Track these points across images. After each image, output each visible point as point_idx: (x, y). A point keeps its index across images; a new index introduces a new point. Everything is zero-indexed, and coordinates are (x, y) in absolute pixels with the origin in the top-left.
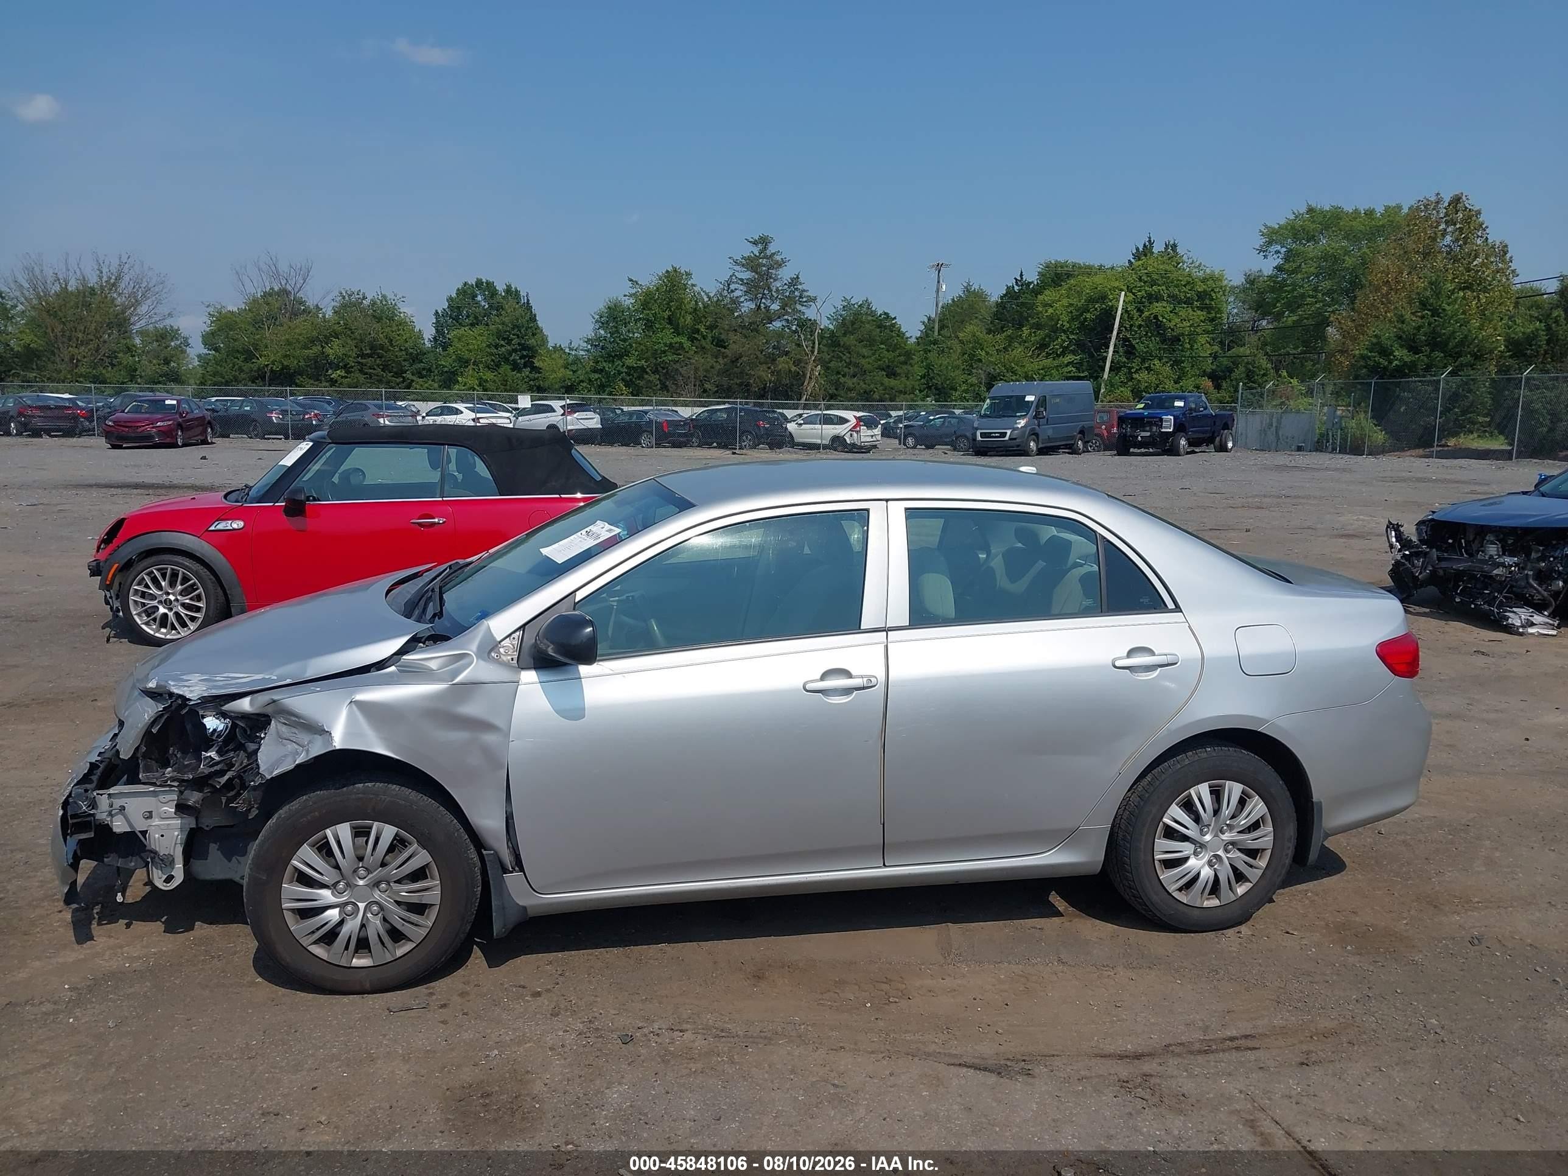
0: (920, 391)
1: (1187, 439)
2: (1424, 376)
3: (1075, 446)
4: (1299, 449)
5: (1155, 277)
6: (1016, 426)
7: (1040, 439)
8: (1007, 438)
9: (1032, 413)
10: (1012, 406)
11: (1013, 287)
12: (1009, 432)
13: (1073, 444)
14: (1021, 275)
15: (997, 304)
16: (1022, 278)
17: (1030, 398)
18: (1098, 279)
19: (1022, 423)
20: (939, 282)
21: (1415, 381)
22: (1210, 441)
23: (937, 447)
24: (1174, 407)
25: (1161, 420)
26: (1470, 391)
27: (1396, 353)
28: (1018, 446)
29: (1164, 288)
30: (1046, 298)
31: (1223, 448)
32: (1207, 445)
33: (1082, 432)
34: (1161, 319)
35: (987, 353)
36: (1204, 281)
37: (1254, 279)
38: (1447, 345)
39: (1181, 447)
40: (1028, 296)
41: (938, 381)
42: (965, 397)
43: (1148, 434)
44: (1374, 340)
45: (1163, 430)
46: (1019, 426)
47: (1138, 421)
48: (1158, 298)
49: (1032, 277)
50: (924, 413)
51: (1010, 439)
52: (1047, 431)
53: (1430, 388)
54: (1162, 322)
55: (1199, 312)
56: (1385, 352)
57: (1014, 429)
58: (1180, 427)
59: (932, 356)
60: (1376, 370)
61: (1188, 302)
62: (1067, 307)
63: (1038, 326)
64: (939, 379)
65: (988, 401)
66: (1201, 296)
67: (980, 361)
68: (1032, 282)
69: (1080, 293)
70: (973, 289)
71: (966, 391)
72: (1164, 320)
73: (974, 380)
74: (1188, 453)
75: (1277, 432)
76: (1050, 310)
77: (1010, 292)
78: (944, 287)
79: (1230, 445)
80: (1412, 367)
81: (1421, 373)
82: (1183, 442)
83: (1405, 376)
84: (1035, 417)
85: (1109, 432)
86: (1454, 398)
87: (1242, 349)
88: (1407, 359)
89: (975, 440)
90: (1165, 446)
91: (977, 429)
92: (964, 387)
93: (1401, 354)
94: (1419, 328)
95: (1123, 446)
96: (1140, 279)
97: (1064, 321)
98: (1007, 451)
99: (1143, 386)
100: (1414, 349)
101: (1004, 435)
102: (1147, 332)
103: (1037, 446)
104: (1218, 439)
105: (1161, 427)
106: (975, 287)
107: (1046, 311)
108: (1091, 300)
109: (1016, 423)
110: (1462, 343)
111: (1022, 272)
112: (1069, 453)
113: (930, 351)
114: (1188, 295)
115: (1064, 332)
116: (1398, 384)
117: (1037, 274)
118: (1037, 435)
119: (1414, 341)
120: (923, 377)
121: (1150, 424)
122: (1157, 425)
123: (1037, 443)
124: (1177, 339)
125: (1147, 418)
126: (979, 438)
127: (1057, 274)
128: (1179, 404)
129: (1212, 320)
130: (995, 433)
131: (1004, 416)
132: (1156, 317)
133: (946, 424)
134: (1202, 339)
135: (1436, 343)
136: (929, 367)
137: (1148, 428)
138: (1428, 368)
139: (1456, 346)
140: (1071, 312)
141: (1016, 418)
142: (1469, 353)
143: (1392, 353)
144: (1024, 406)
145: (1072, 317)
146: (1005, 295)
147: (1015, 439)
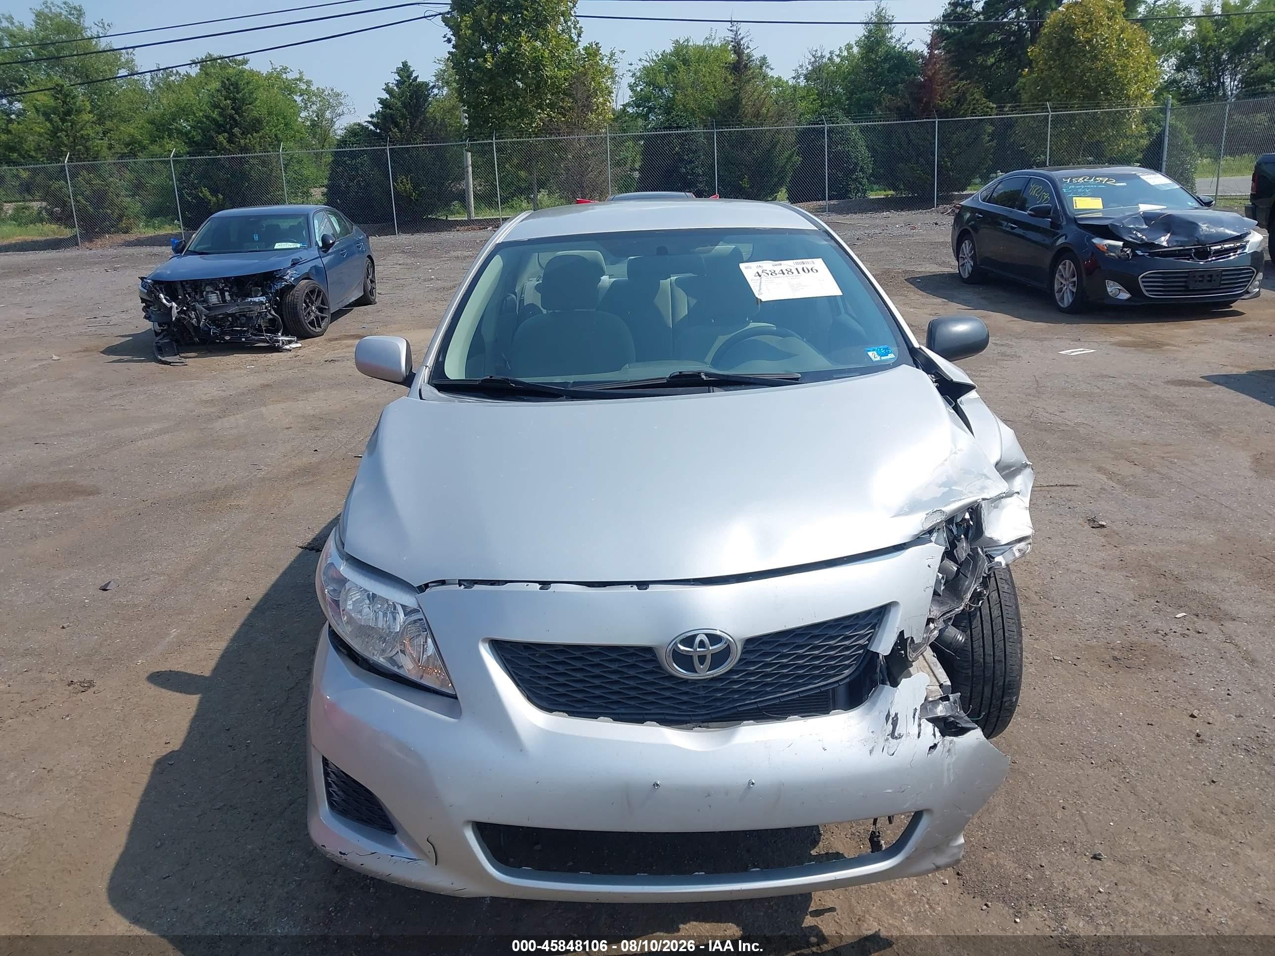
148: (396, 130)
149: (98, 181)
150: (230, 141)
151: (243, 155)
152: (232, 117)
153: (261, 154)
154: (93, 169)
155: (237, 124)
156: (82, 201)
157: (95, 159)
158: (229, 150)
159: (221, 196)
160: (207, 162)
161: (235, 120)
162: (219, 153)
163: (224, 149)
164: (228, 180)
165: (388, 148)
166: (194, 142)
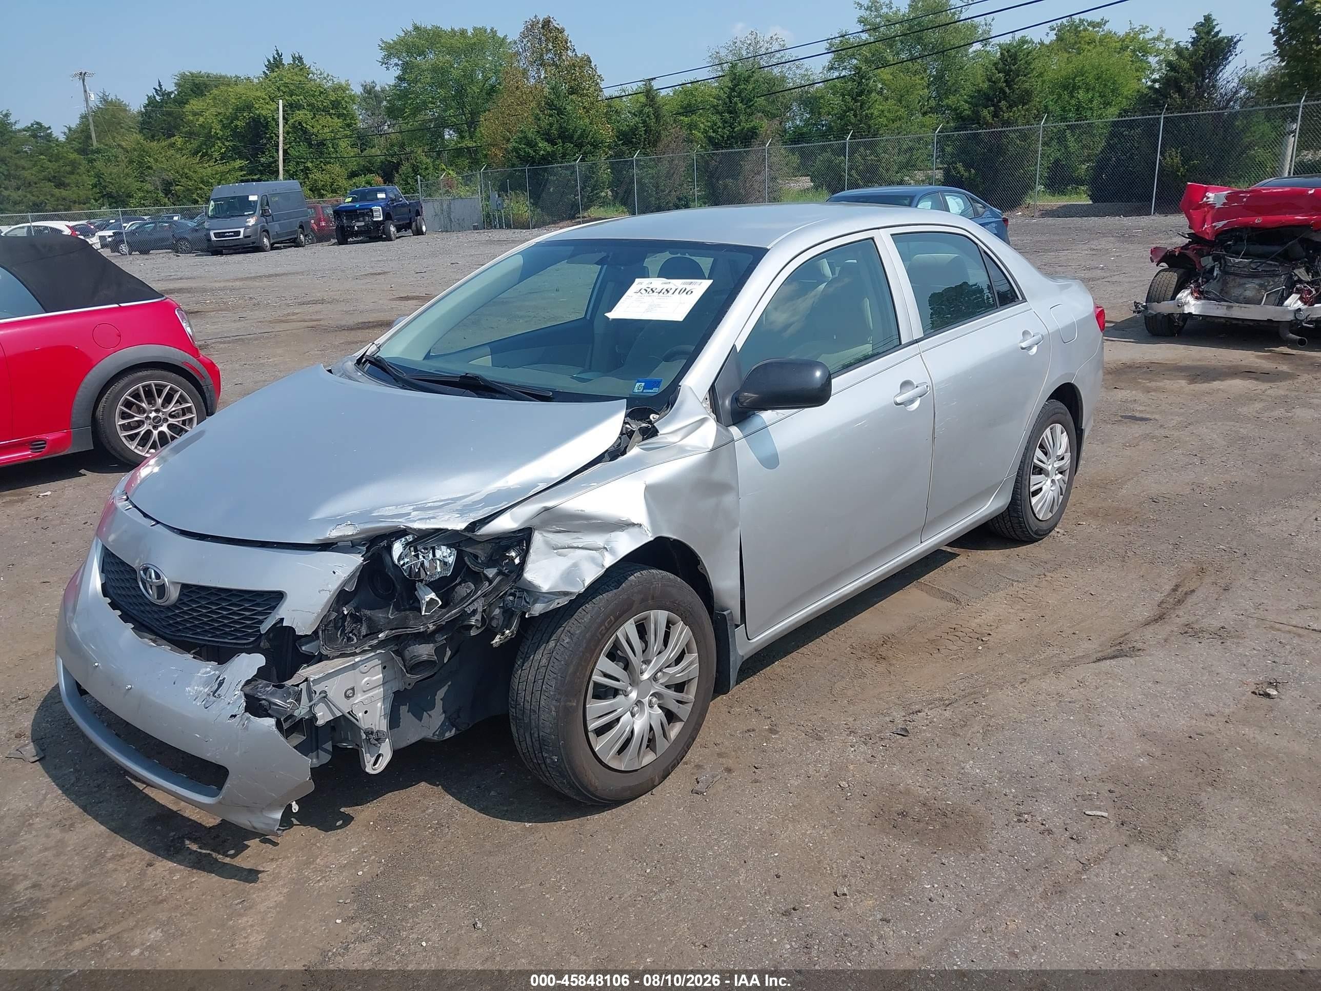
0: (96, 200)
1: (395, 226)
2: (562, 163)
3: (298, 240)
4: (475, 228)
5: (292, 87)
6: (247, 224)
7: (271, 235)
8: (241, 236)
9: (259, 211)
10: (239, 206)
11: (154, 97)
12: (242, 230)
13: (296, 238)
14: (160, 85)
15: (140, 113)
16: (161, 88)
17: (252, 198)
18: (240, 89)
19: (252, 221)
20: (85, 91)
21: (557, 167)
22: (407, 226)
23: (151, 252)
24: (378, 199)
25: (371, 211)
26: (594, 173)
27: (540, 145)
28: (253, 243)
29: (302, 97)
30: (194, 107)
31: (419, 232)
32: (406, 231)
33: (301, 227)
34: (304, 125)
35: (156, 160)
36: (335, 90)
37: (371, 89)
38: (572, 137)
39: (392, 233)
40: (171, 106)
41: (111, 189)
42: (143, 204)
43: (363, 224)
44: (520, 135)
45: (375, 219)
46: (250, 224)
47: (352, 213)
48: (299, 107)
49: (170, 86)
50: (113, 221)
51: (245, 237)
52: (275, 228)
53: (568, 172)
54: (306, 128)
55: (336, 120)
56: (531, 144)
57: (246, 227)
58: (387, 216)
59: (99, 164)
60: (526, 159)
61: (325, 110)
62: (216, 115)
63: (191, 135)
64: (113, 187)
65: (212, 203)
66: (336, 104)
67: (150, 168)
68: (172, 92)
69: (225, 103)
70: (110, 99)
71: (144, 198)
72: (308, 127)
73: (148, 187)
74: (397, 238)
75: (449, 217)
76: (201, 119)
77: (151, 102)
78: (92, 96)
79: (424, 228)
80: (553, 155)
81: (560, 160)
82: (393, 229)
83: (549, 163)
84: (262, 215)
85: (318, 225)
86: (586, 179)
87: (373, 150)
88: (549, 149)
89: (209, 240)
90: (375, 234)
91: (209, 230)
92: (141, 194)
93: (544, 146)
94: (551, 125)
95: (344, 236)
96: (278, 89)
97: (217, 129)
98: (244, 248)
99: (320, 184)
100: (552, 142)
101: (238, 233)
102: (296, 139)
103: (269, 242)
104: (414, 224)
105: (373, 216)
106: (112, 97)
107: (198, 120)
108: (239, 109)
109: (247, 222)
110: (581, 136)
111: (159, 83)
112: (295, 247)
113: (95, 160)
114: (325, 104)
115: (219, 139)
116: (545, 170)
117: (174, 85)
118: (267, 231)
119: (548, 134)
120: (95, 186)
121: (363, 215)
122: (369, 216)
123: (269, 239)
124: (322, 144)
125: (359, 209)
126: (213, 238)
127: (195, 85)
128: (381, 196)
129: (349, 125)
130: (229, 232)
131: (232, 216)
132: (300, 123)
133: (158, 229)
134: (343, 144)
135: (565, 136)
136: (99, 176)
137: (361, 219)
138: (564, 156)
139: (579, 138)
140: (221, 121)
141: (244, 217)
142: (588, 143)
143: (536, 144)
144: (251, 206)
145: (223, 124)
146: (148, 105)
147: (249, 237)
148: (1177, 95)
149: (873, 157)
150: (995, 115)
151: (1004, 129)
152: (1002, 91)
153: (1022, 127)
154: (871, 146)
155: (1005, 97)
156: (855, 175)
157: (874, 136)
158: (992, 124)
159: (973, 171)
160: (968, 137)
161: (1005, 93)
162: (981, 127)
163: (987, 123)
164: (984, 154)
165: (1162, 116)
166: (961, 117)
